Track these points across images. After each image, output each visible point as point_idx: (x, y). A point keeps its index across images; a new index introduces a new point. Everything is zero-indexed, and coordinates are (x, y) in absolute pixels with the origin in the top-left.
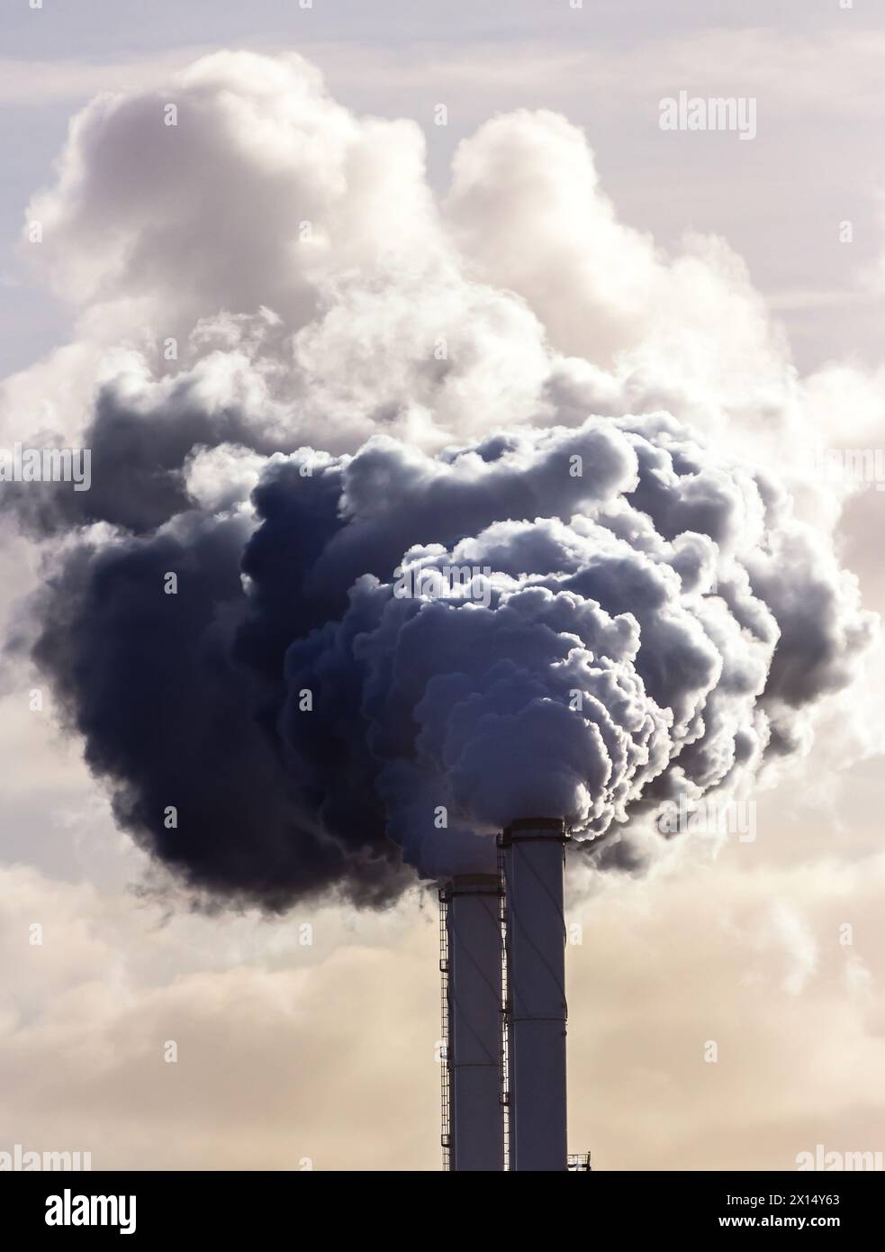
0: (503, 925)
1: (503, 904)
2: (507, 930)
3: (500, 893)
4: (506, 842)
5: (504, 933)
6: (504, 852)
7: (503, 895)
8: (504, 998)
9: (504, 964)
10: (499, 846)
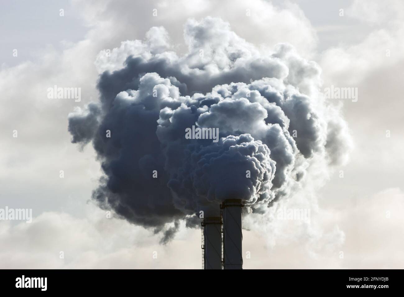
0: (222, 234)
1: (222, 227)
2: (223, 235)
3: (221, 223)
4: (223, 206)
5: (222, 237)
6: (222, 210)
7: (222, 224)
8: (222, 257)
9: (222, 246)
10: (221, 208)
